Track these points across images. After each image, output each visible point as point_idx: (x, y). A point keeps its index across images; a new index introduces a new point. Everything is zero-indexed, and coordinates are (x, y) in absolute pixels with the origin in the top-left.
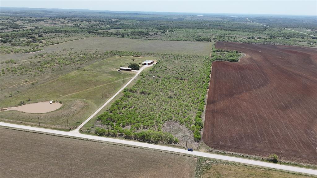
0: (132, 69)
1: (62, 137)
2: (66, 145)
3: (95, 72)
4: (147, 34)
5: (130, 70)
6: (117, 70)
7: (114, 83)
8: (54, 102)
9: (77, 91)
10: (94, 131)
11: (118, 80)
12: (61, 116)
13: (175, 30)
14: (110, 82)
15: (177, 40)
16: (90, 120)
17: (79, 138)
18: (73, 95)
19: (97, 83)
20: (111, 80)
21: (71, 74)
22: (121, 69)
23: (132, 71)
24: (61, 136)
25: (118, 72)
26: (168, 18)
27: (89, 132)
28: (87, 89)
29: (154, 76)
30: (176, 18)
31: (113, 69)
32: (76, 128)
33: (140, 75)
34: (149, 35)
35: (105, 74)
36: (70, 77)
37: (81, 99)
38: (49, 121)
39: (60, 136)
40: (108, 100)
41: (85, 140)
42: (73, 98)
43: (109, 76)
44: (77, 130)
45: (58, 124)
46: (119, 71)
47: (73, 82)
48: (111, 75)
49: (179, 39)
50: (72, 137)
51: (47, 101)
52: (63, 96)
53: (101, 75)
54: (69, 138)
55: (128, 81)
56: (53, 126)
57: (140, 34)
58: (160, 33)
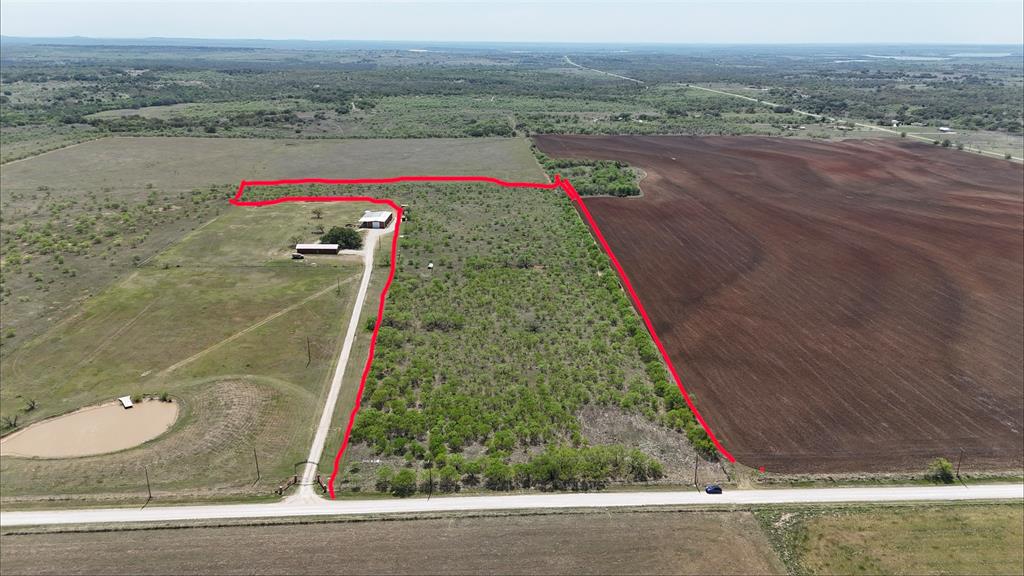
0: (341, 248)
1: (269, 524)
2: (307, 551)
3: (211, 270)
4: (288, 117)
5: (333, 252)
6: (288, 255)
7: (311, 301)
8: (137, 401)
9: (196, 350)
10: (374, 483)
11: (317, 290)
12: (208, 448)
13: (377, 100)
14: (294, 300)
15: (409, 137)
16: (325, 447)
17: (339, 519)
18: (191, 364)
19: (249, 309)
20: (290, 292)
21: (122, 285)
22: (299, 251)
23: (341, 252)
24: (266, 522)
25: (296, 261)
26: (321, 59)
27: (356, 490)
28: (230, 335)
29: (431, 265)
30: (348, 60)
31: (270, 253)
32: (296, 483)
33: (382, 266)
34: (300, 121)
35: (255, 276)
36: (127, 299)
37: (236, 376)
38: (174, 477)
39: (263, 525)
40: (334, 367)
41: (365, 521)
42: (203, 374)
43: (274, 281)
44: (306, 490)
45: (217, 481)
46: (295, 257)
47: (156, 316)
48: (278, 275)
49: (413, 132)
50: (310, 520)
51: (107, 400)
52: (159, 375)
53: (242, 280)
54: (301, 523)
55: (357, 292)
56: (205, 492)
57: (266, 119)
58: (333, 114)
